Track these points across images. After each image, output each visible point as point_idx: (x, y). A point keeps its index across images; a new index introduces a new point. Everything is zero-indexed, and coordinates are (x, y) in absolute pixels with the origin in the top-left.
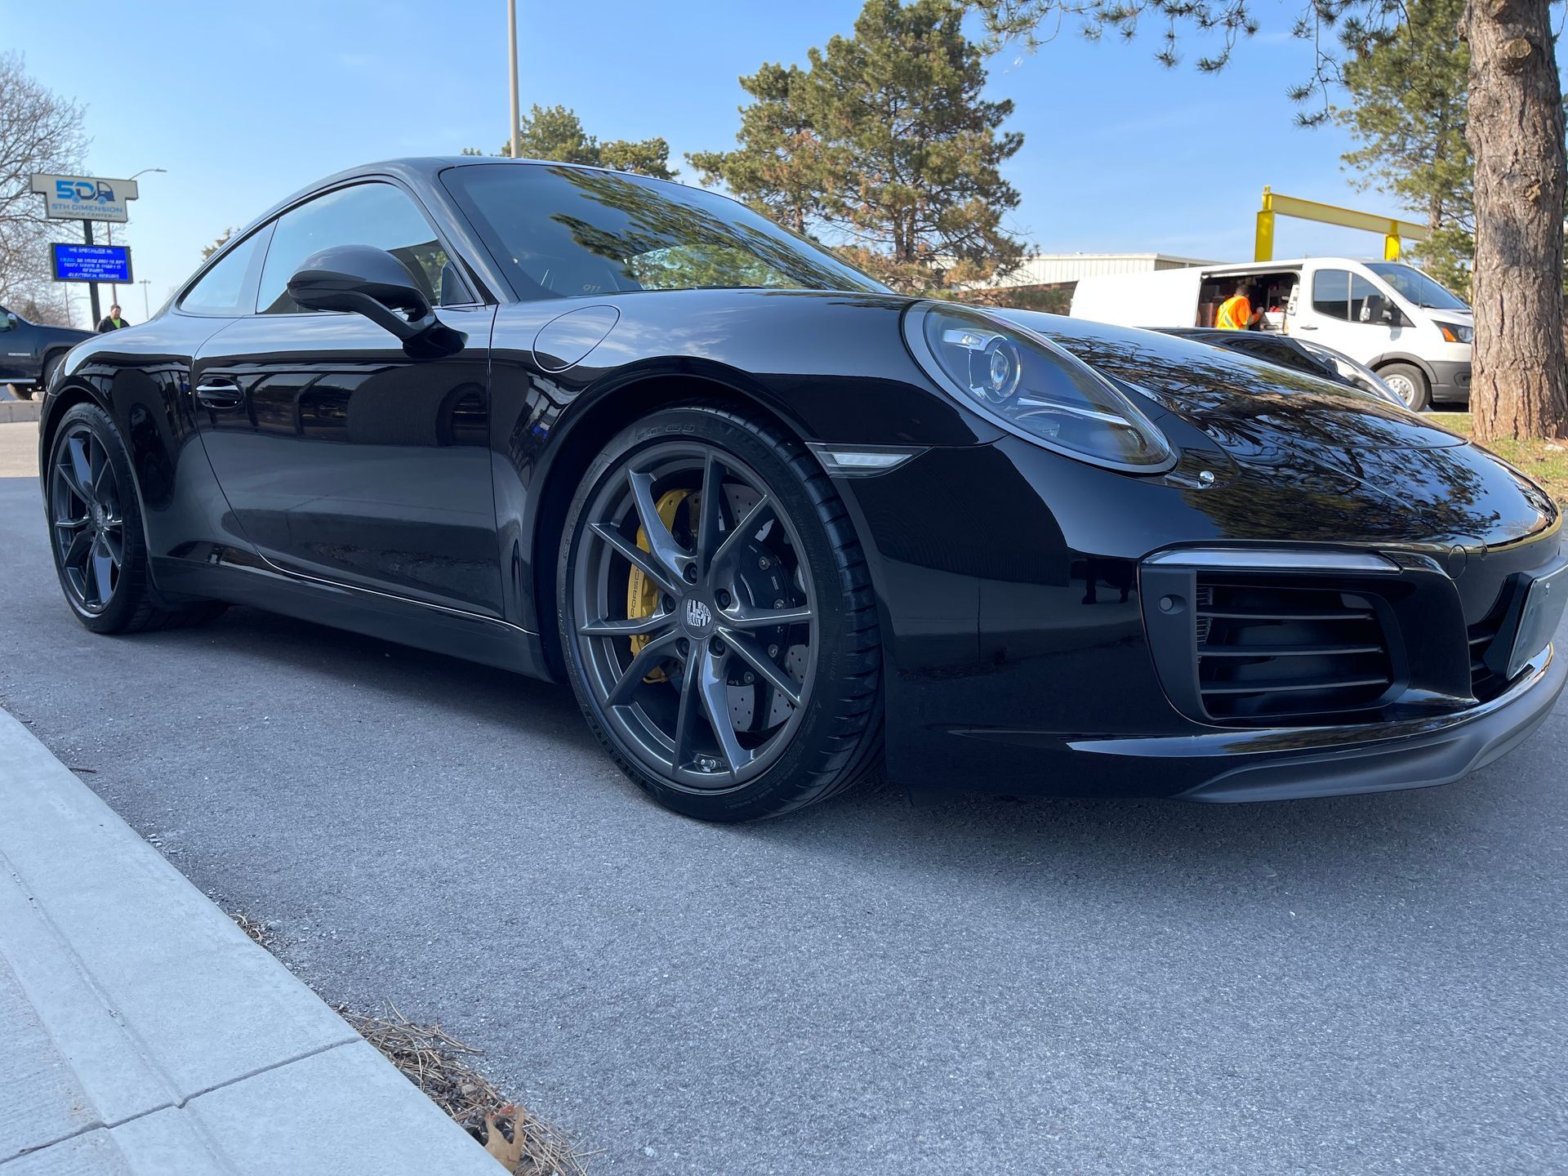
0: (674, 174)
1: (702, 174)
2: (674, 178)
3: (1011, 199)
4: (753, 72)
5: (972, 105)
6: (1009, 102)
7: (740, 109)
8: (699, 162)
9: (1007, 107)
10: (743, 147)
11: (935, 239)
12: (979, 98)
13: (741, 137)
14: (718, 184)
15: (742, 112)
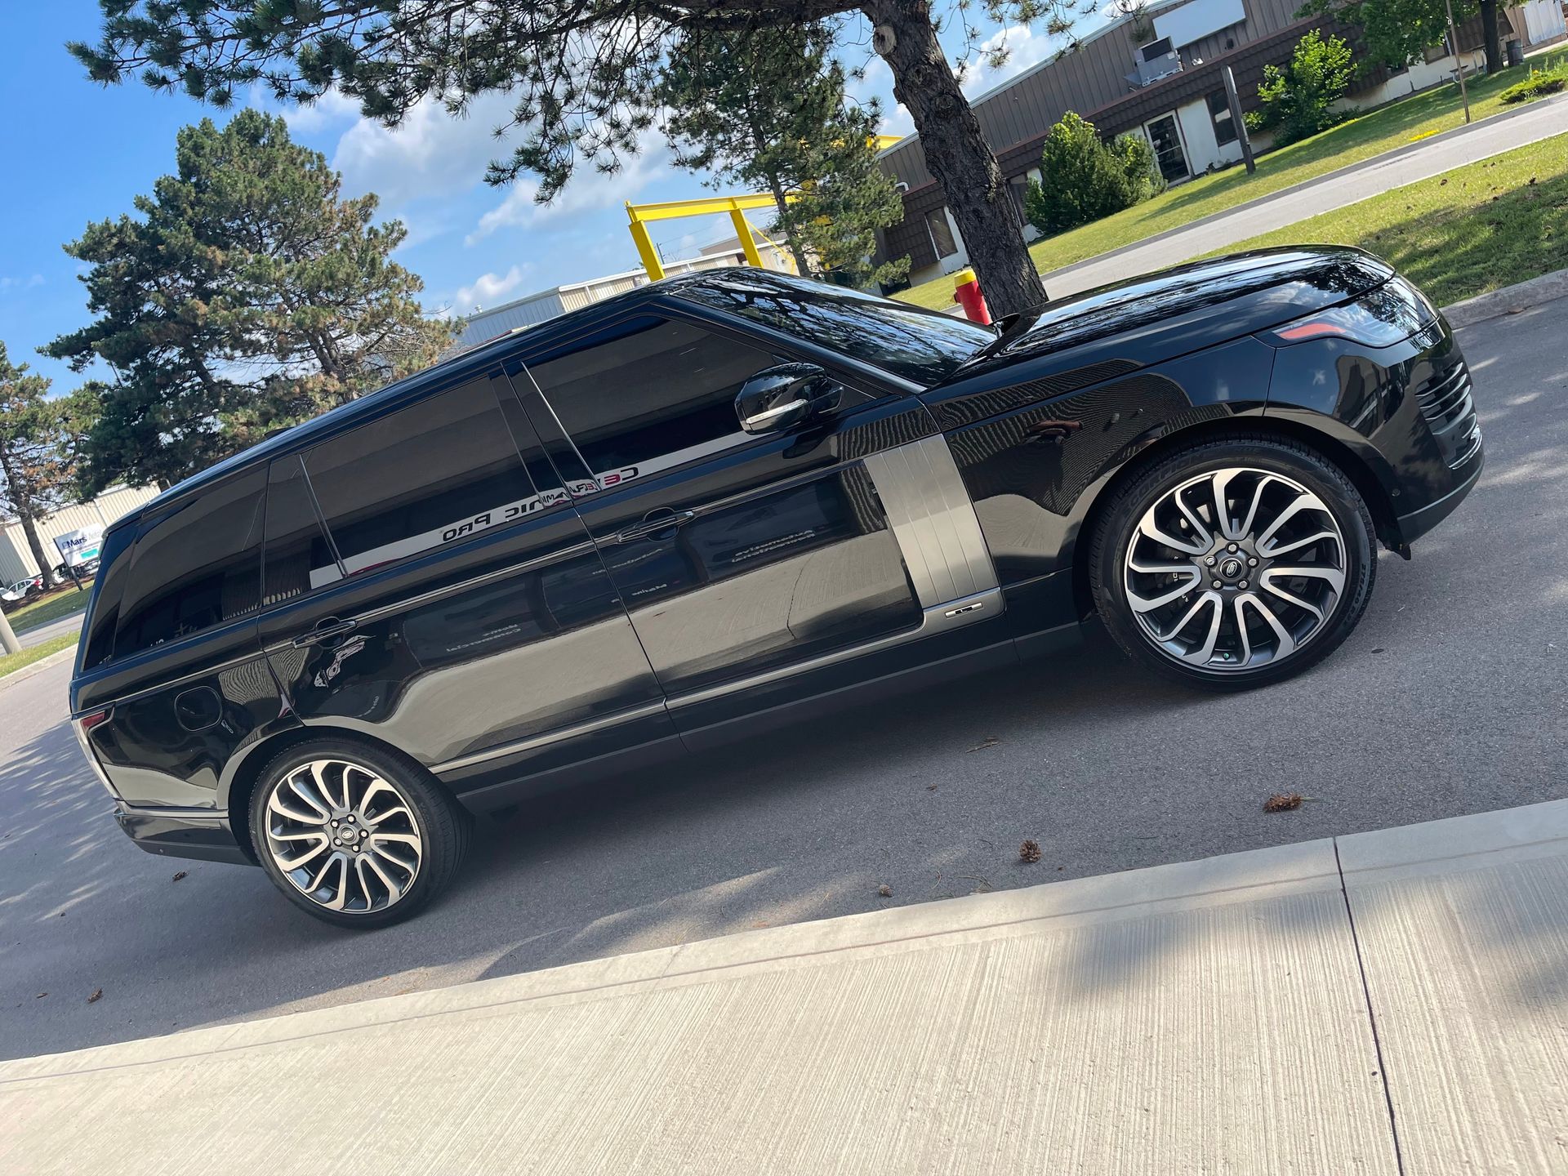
0: (20, 370)
1: (67, 361)
2: (25, 375)
3: (415, 282)
4: (80, 238)
5: (336, 208)
6: (372, 197)
7: (81, 278)
8: (58, 350)
9: (372, 200)
10: (103, 315)
12: (340, 201)
13: (93, 307)
14: (92, 363)
15: (85, 280)
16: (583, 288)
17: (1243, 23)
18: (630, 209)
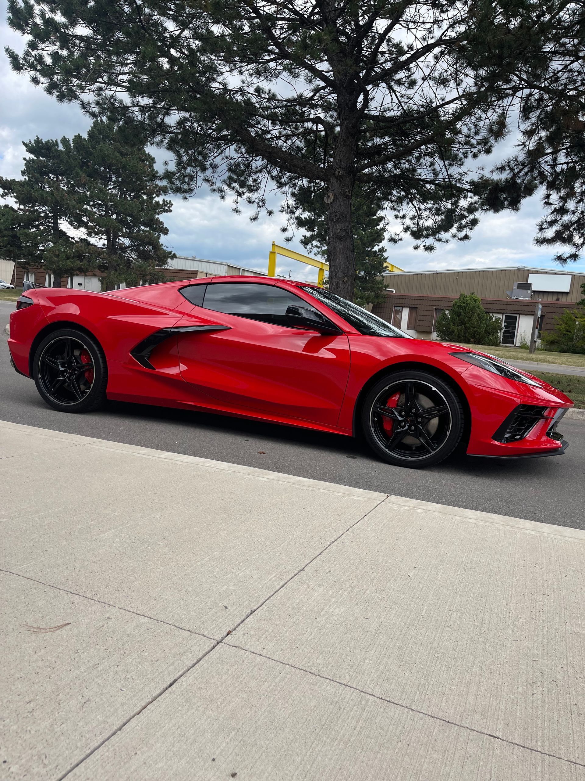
3: (165, 231)
9: (164, 189)
10: (25, 179)
11: (126, 242)
13: (23, 173)
15: (26, 161)
16: (240, 269)
17: (567, 293)
18: (274, 245)
